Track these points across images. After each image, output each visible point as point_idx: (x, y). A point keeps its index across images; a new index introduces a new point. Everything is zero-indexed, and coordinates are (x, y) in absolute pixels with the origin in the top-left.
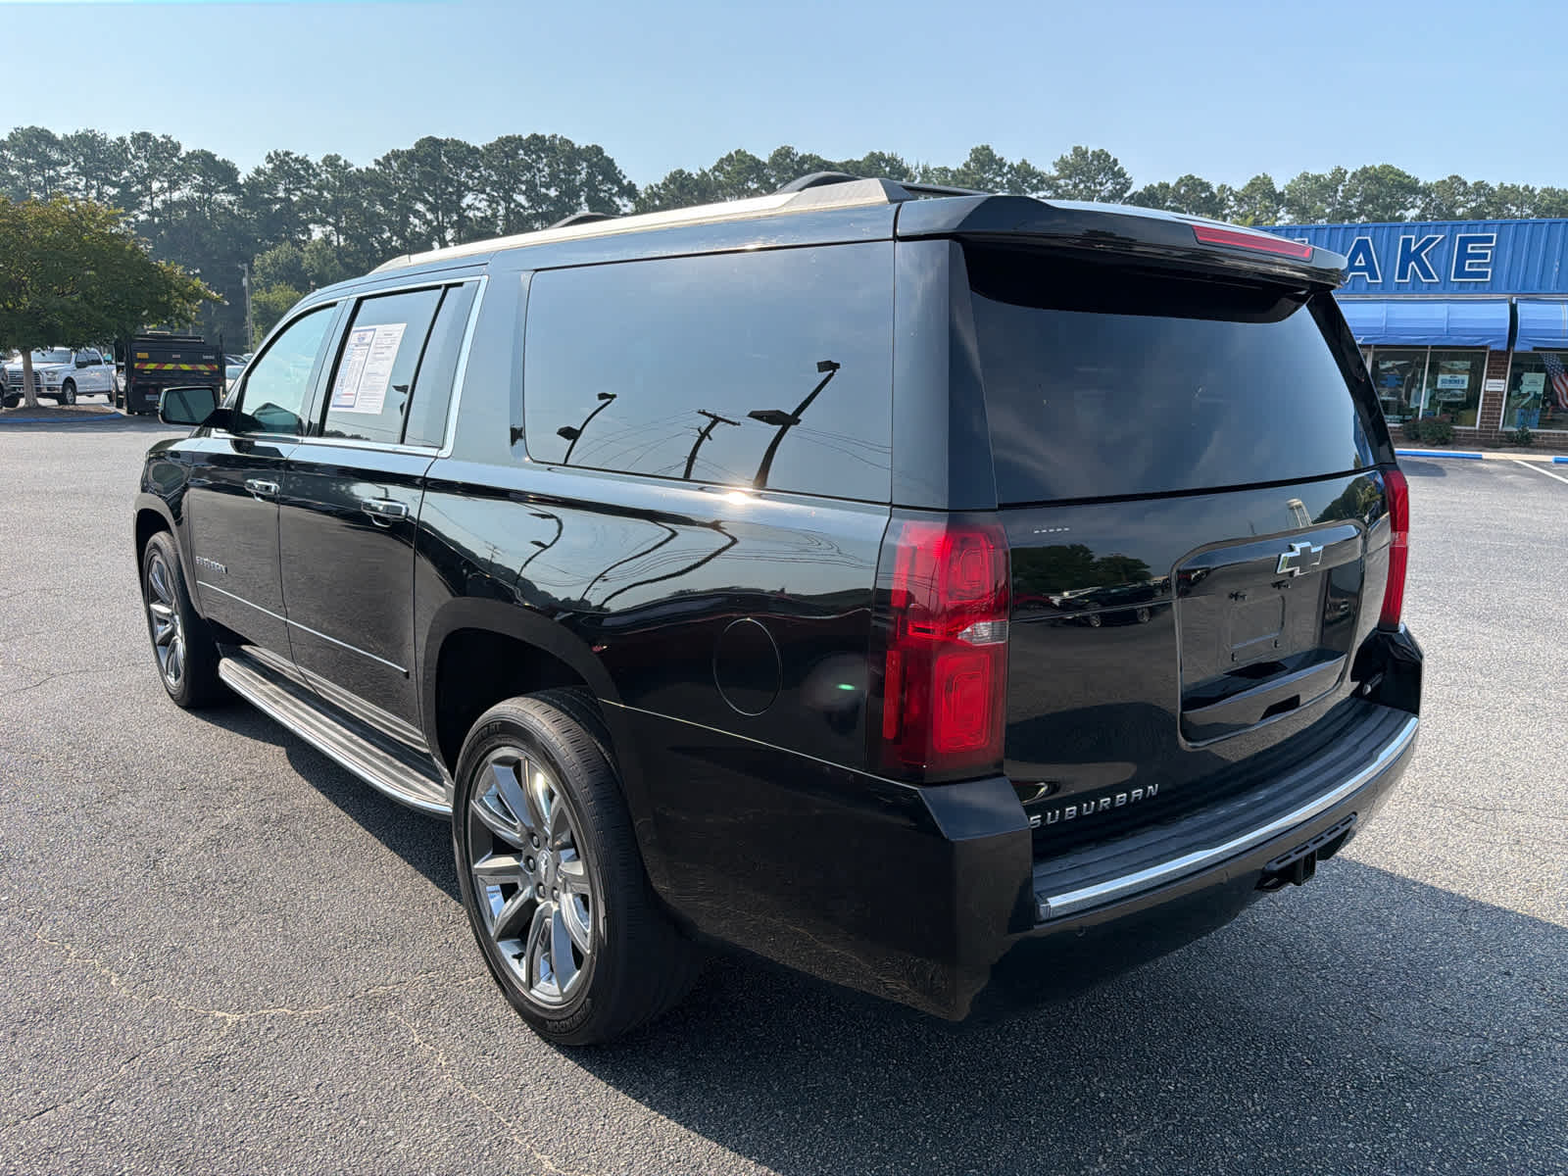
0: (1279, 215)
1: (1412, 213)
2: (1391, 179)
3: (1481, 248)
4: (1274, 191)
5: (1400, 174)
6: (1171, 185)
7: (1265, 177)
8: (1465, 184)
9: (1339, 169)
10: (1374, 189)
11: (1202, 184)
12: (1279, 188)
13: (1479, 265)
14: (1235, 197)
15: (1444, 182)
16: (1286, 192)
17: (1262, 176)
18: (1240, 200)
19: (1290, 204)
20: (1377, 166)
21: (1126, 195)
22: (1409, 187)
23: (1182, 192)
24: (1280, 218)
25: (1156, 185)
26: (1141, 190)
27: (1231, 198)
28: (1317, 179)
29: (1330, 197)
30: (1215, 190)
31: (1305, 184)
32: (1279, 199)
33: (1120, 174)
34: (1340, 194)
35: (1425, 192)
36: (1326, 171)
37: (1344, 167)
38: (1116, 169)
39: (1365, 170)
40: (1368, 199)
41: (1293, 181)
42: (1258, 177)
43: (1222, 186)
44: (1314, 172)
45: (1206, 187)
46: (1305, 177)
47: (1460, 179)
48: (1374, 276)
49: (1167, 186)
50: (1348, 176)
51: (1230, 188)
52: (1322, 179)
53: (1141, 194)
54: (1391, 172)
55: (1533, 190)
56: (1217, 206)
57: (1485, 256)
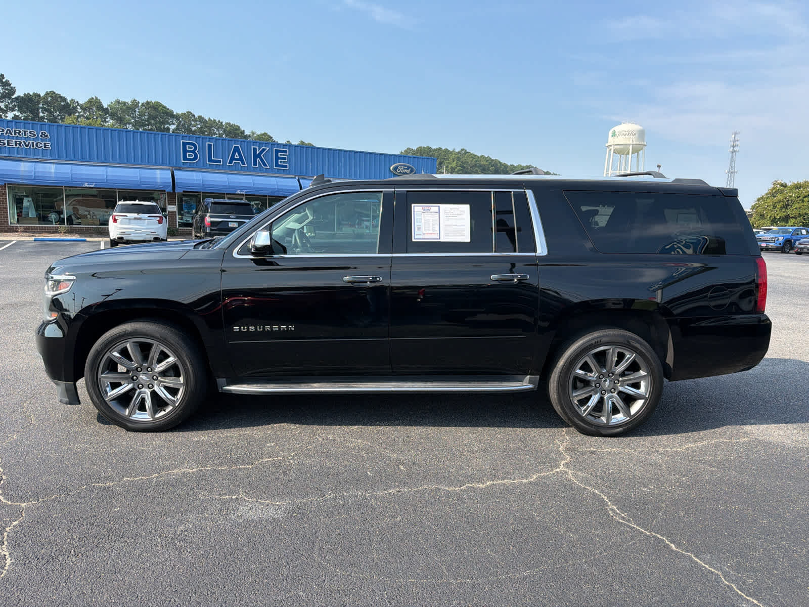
0: (107, 120)
1: (172, 127)
2: (161, 109)
3: (284, 155)
4: (103, 107)
5: (165, 107)
6: (42, 95)
7: (96, 98)
8: (194, 116)
9: (135, 100)
10: (153, 113)
11: (61, 97)
12: (105, 106)
13: (284, 162)
14: (81, 108)
15: (185, 114)
16: (109, 108)
17: (95, 98)
18: (84, 109)
19: (113, 116)
20: (153, 102)
21: (13, 97)
22: (170, 114)
23: (49, 100)
24: (108, 122)
25: (31, 94)
26: (22, 95)
27: (79, 107)
28: (125, 103)
29: (132, 113)
30: (69, 102)
31: (118, 105)
32: (106, 111)
33: (7, 84)
34: (137, 113)
35: (177, 117)
36: (129, 101)
37: (138, 100)
38: (4, 80)
39: (148, 103)
40: (151, 117)
41: (112, 103)
42: (93, 98)
43: (72, 100)
44: (122, 100)
45: (64, 99)
46: (118, 102)
47: (192, 114)
48: (243, 163)
49: (39, 96)
50: (140, 105)
51: (77, 102)
52: (127, 104)
53: (22, 97)
54: (160, 106)
55: (222, 123)
56: (72, 111)
57: (285, 159)
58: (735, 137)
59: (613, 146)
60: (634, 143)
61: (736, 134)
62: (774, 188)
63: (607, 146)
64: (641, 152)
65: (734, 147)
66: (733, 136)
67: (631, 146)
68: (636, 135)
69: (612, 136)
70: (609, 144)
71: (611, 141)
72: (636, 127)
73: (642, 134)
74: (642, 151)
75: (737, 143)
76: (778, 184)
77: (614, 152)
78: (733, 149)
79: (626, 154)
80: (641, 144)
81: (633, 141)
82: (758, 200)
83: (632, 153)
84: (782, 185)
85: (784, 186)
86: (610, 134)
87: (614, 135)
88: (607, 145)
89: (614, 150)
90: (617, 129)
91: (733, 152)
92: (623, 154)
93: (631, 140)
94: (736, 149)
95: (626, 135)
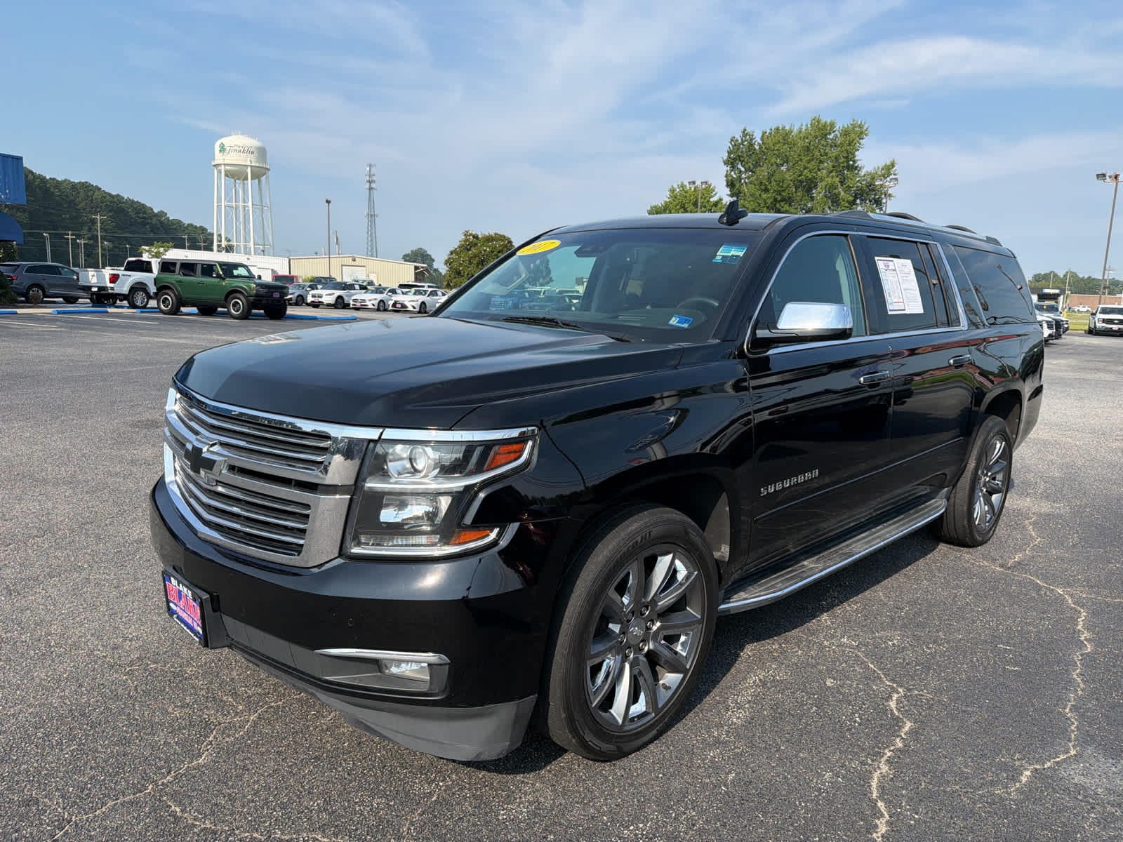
58: (370, 170)
59: (223, 166)
60: (253, 164)
61: (370, 166)
62: (466, 240)
63: (215, 166)
64: (263, 178)
65: (370, 182)
66: (368, 169)
67: (249, 168)
68: (255, 153)
69: (220, 151)
70: (216, 162)
71: (219, 158)
72: (253, 143)
73: (262, 153)
74: (265, 177)
75: (374, 178)
76: (470, 235)
77: (226, 175)
78: (370, 186)
79: (243, 180)
80: (263, 168)
81: (251, 161)
82: (452, 253)
83: (252, 179)
84: (474, 237)
85: (476, 237)
86: (217, 148)
87: (222, 149)
88: (213, 164)
89: (225, 171)
90: (227, 141)
91: (371, 189)
92: (239, 179)
93: (247, 160)
94: (373, 185)
95: (240, 151)
